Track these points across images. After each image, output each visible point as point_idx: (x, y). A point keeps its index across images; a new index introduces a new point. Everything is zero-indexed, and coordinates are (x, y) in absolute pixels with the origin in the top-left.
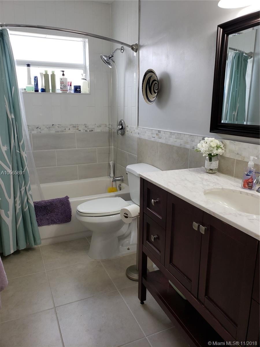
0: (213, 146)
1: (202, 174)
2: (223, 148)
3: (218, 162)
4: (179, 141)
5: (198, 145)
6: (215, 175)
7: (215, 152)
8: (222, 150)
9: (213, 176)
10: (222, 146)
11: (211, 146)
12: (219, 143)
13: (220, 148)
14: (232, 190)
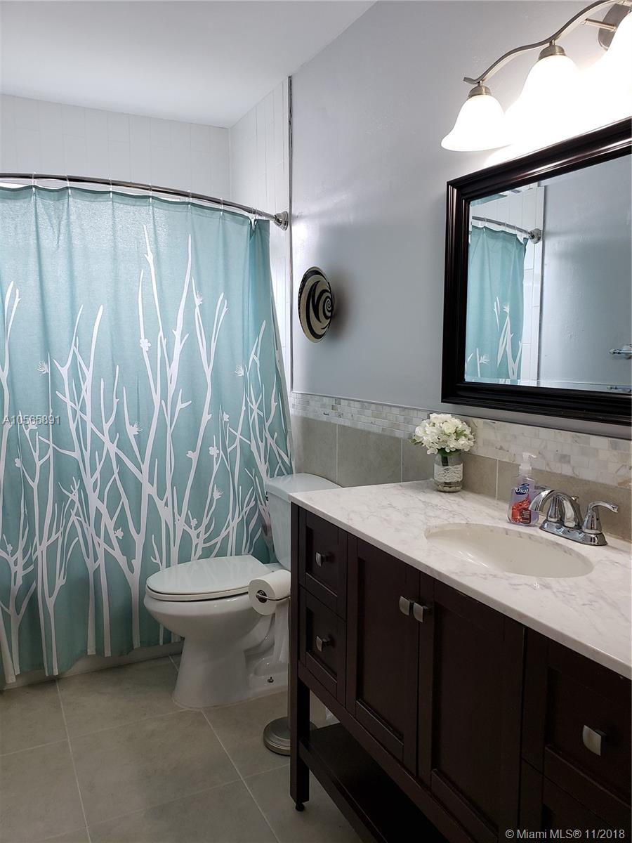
0: (447, 432)
1: (428, 495)
2: (471, 436)
3: (460, 467)
4: (379, 421)
5: (417, 429)
6: (456, 496)
7: (453, 444)
8: (469, 440)
9: (451, 498)
10: (468, 432)
11: (443, 433)
12: (460, 426)
13: (463, 437)
14: (488, 527)
